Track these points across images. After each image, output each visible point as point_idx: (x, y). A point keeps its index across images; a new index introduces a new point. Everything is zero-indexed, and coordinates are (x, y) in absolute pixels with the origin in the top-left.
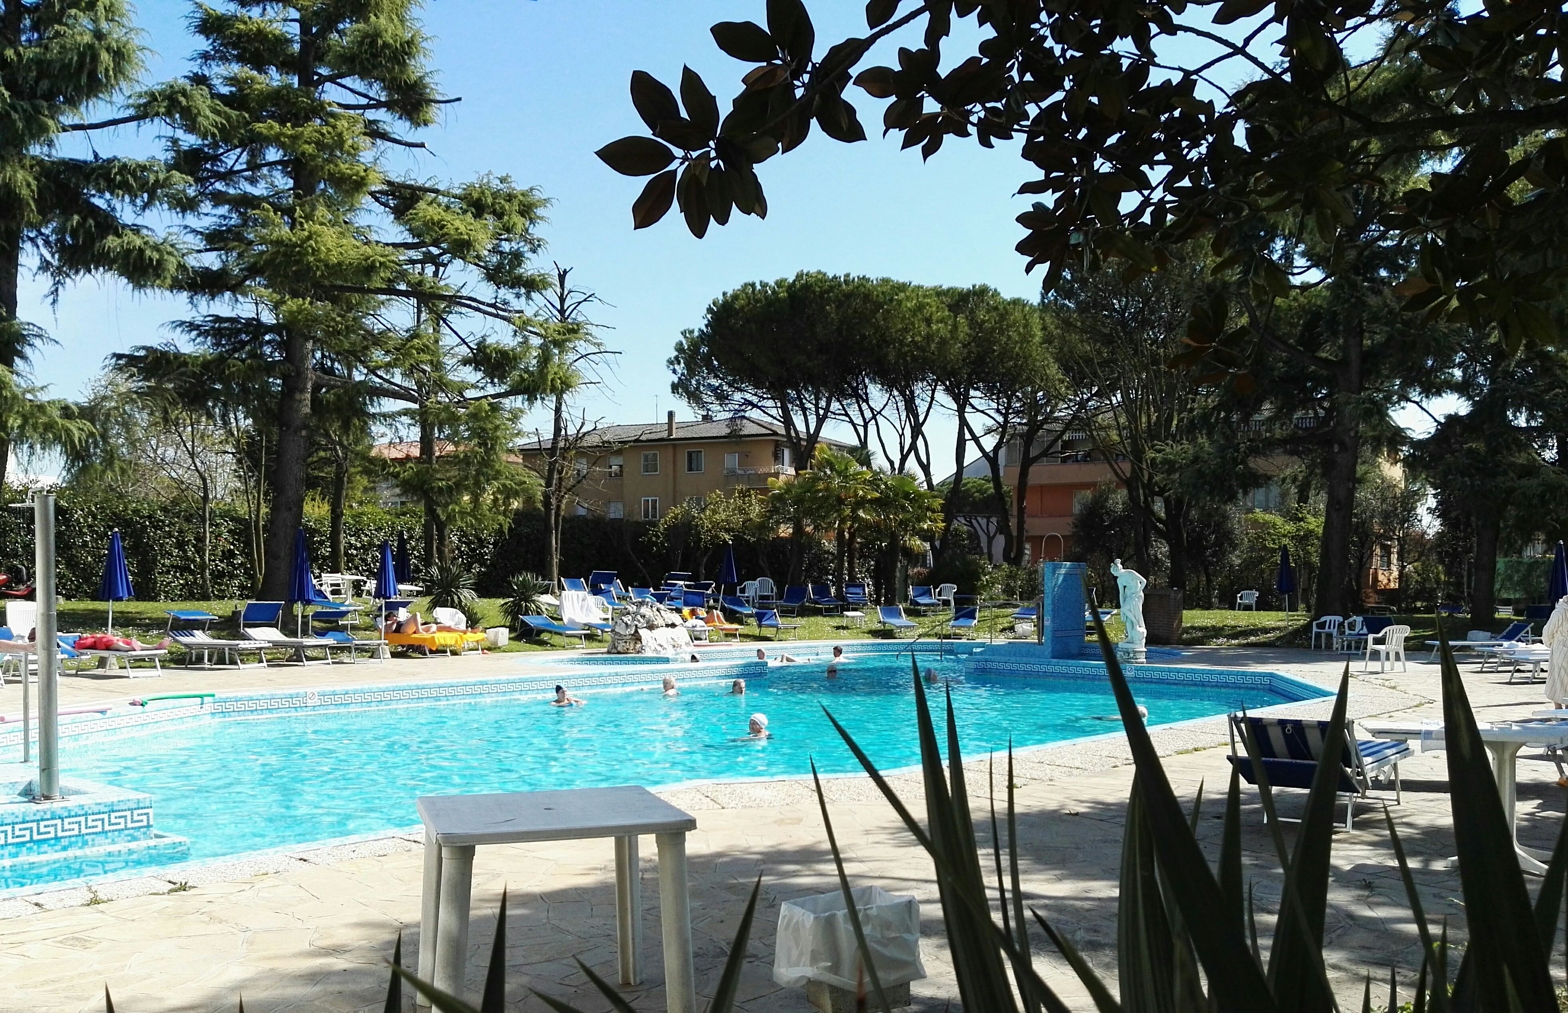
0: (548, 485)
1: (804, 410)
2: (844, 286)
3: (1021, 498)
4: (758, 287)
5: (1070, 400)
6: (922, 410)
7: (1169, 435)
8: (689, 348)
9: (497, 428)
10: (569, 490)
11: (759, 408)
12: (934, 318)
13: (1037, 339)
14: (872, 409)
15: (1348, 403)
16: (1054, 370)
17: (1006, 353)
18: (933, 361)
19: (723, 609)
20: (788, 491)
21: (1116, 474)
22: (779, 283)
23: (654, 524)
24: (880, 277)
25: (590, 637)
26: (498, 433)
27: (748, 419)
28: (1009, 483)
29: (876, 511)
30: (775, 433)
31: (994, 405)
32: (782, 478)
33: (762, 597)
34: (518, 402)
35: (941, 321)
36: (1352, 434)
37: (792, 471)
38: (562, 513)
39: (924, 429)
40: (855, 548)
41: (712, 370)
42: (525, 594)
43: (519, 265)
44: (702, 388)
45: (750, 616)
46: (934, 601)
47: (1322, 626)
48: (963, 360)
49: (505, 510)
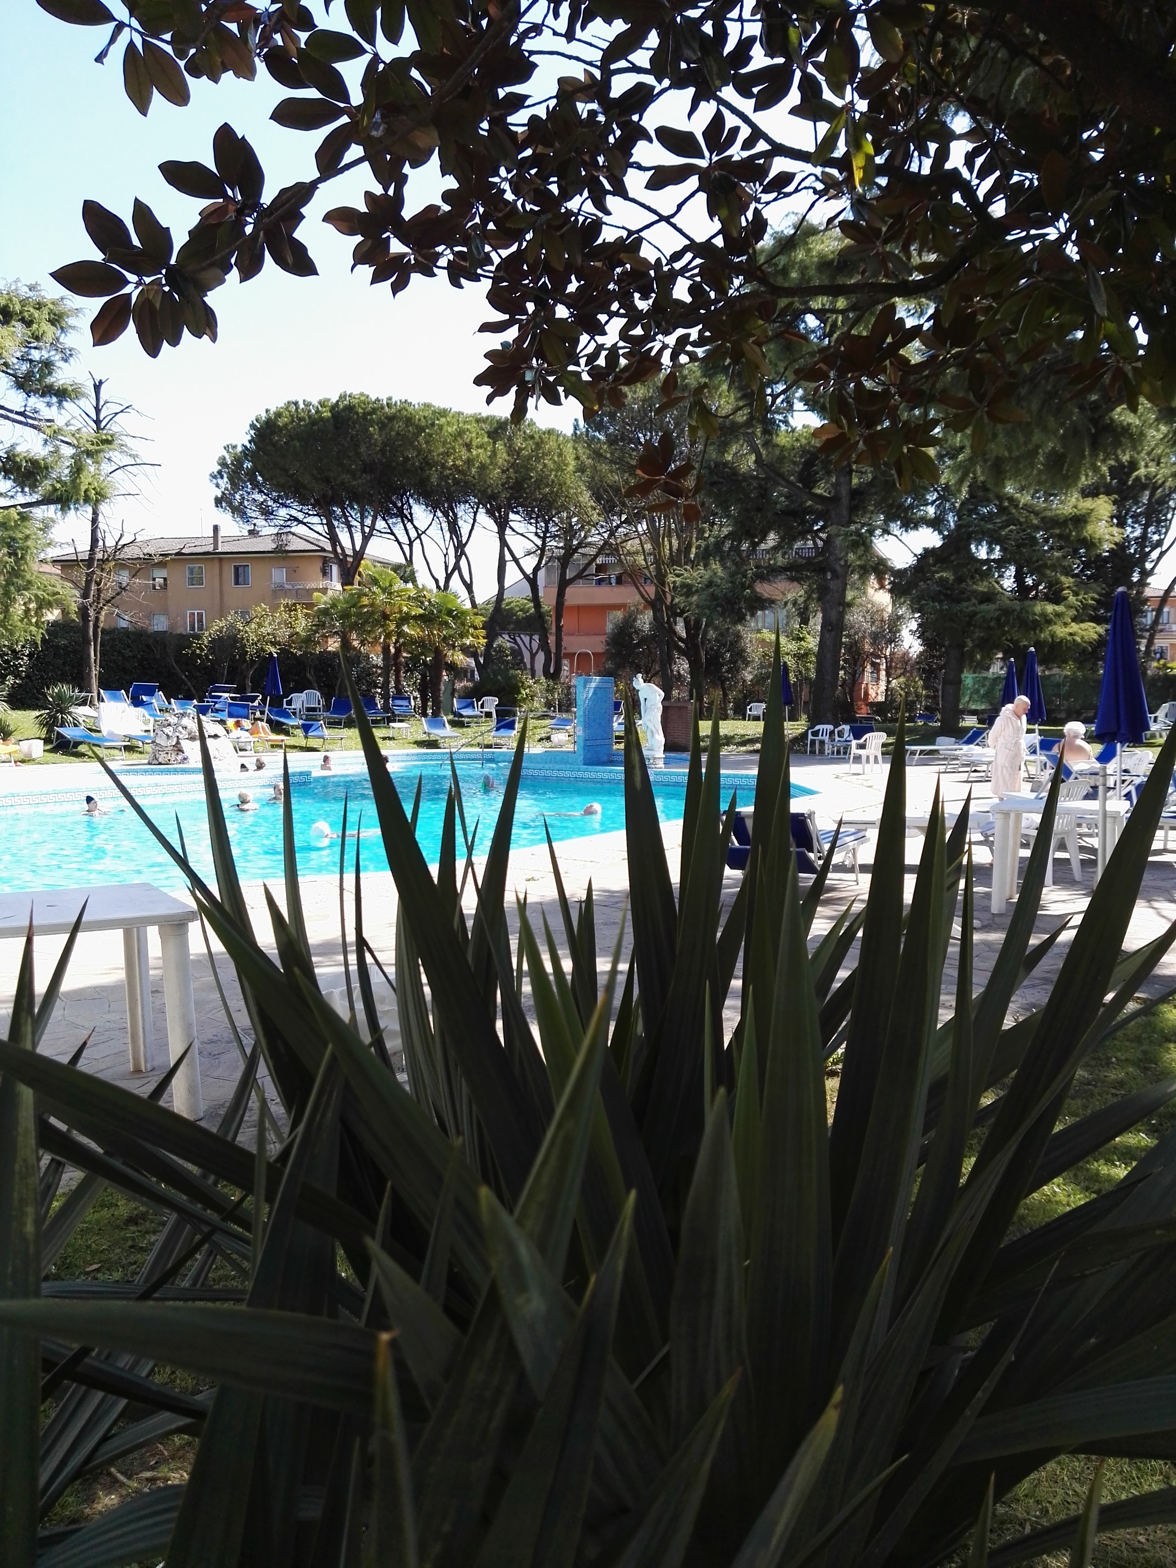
0: (85, 596)
1: (350, 527)
2: (387, 409)
3: (559, 617)
4: (302, 406)
5: (602, 527)
6: (465, 532)
7: (688, 561)
8: (232, 464)
9: (27, 537)
10: (108, 602)
11: (304, 524)
12: (474, 443)
13: (571, 468)
14: (416, 529)
15: (838, 535)
16: (586, 498)
17: (541, 481)
18: (474, 485)
19: (269, 721)
20: (334, 606)
21: (642, 596)
22: (322, 403)
23: (198, 637)
24: (422, 402)
25: (129, 749)
26: (29, 543)
27: (294, 534)
28: (548, 602)
29: (421, 627)
30: (323, 550)
31: (533, 529)
32: (330, 593)
33: (309, 709)
34: (51, 511)
35: (480, 447)
36: (842, 563)
37: (339, 587)
38: (101, 625)
39: (466, 549)
40: (401, 662)
41: (256, 485)
42: (61, 706)
43: (50, 374)
44: (246, 503)
45: (297, 727)
46: (477, 713)
47: (815, 734)
48: (503, 485)
49: (36, 622)
